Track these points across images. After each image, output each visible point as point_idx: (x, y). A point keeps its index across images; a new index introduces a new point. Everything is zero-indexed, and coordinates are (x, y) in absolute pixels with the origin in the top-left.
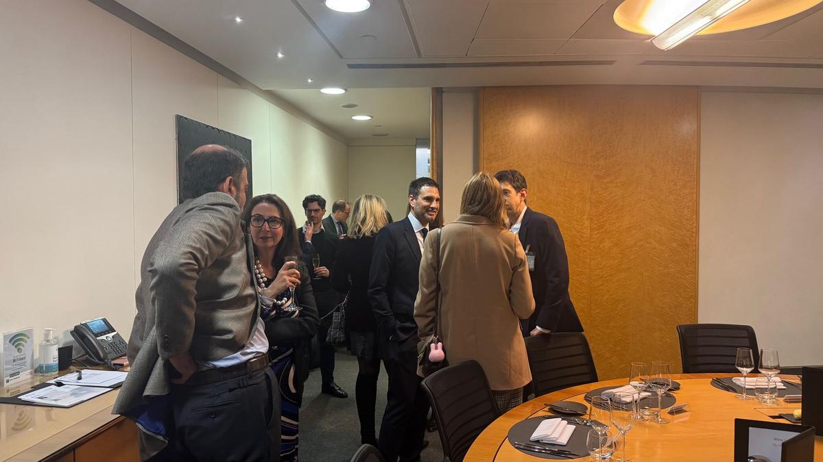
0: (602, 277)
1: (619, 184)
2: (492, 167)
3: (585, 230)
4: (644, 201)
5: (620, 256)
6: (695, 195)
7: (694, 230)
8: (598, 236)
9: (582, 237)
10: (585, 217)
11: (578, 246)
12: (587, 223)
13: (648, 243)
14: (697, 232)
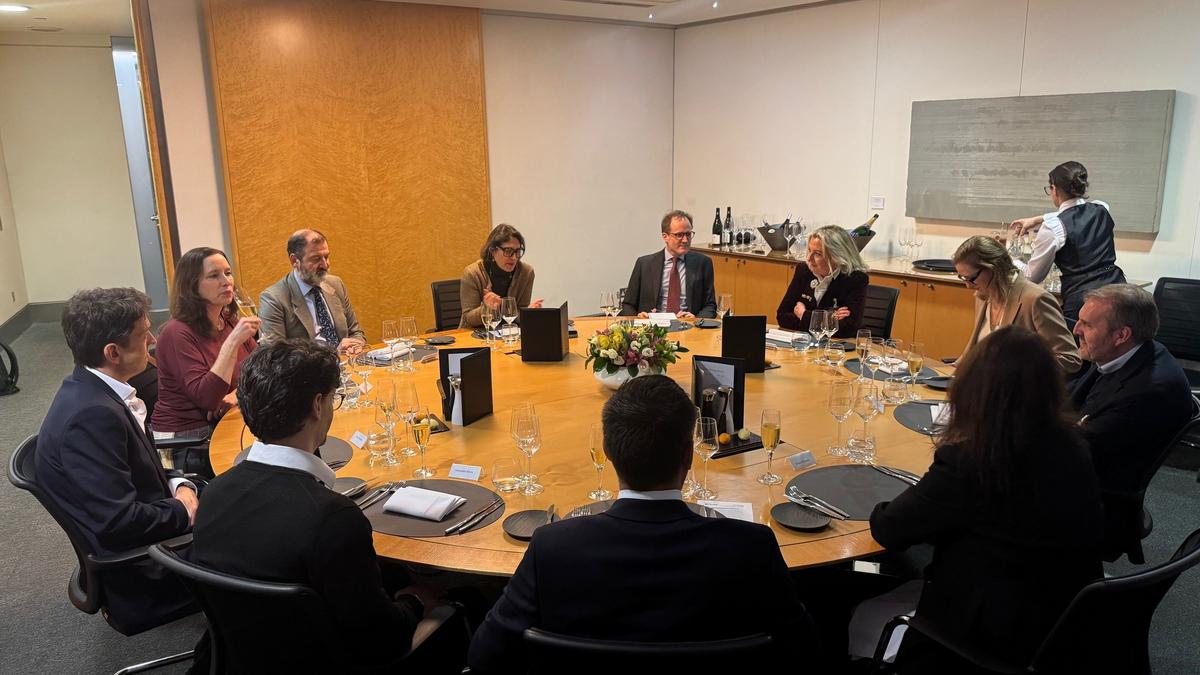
0: (387, 238)
1: (397, 126)
2: (233, 102)
3: (362, 182)
4: (427, 145)
5: (406, 211)
6: (482, 138)
7: (484, 178)
8: (378, 189)
9: (360, 190)
10: (361, 166)
11: (356, 202)
12: (364, 173)
13: (436, 195)
14: (488, 181)
